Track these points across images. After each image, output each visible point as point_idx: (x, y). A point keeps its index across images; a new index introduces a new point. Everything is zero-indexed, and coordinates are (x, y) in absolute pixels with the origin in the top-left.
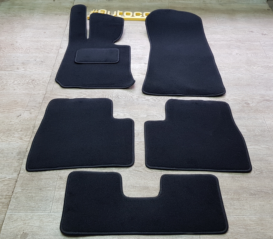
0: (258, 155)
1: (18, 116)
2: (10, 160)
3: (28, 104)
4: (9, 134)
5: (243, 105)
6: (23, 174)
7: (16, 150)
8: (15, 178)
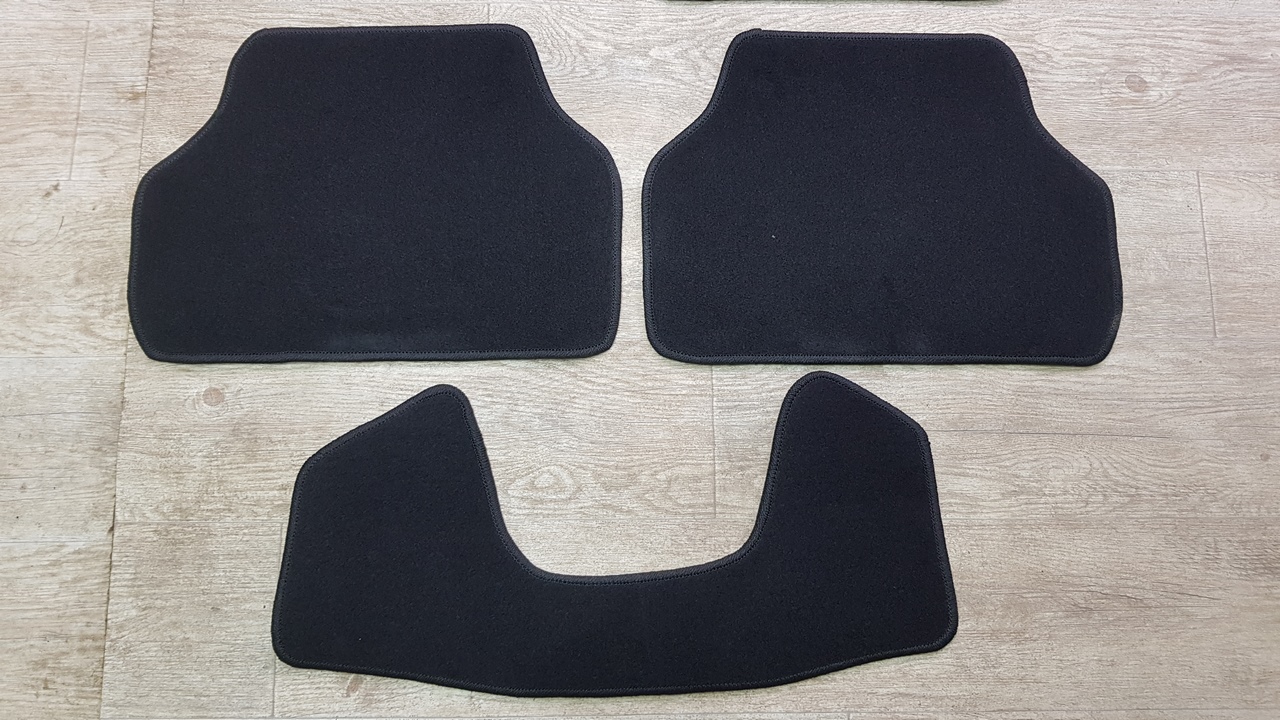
0: (1135, 405)
1: (48, 194)
3: (81, 108)
4: (27, 303)
5: (1113, 95)
6: (132, 531)
7: (78, 398)
8: (101, 548)
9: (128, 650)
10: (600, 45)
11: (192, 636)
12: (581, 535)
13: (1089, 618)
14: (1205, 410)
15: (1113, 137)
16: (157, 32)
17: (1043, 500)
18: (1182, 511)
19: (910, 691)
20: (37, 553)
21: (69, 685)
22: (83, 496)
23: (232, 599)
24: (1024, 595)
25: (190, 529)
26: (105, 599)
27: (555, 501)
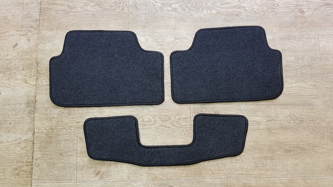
0: (302, 97)
1: (14, 47)
2: (20, 114)
3: (23, 24)
4: (10, 75)
5: (295, 15)
6: (39, 134)
7: (24, 100)
8: (31, 139)
9: (39, 165)
10: (159, 4)
11: (55, 161)
12: (156, 133)
13: (290, 153)
14: (321, 98)
15: (295, 26)
16: (42, 3)
17: (278, 122)
18: (315, 124)
19: (243, 173)
20: (14, 140)
21: (24, 174)
22: (26, 125)
23: (65, 151)
24: (273, 147)
25: (54, 134)
26: (32, 152)
27: (149, 125)
